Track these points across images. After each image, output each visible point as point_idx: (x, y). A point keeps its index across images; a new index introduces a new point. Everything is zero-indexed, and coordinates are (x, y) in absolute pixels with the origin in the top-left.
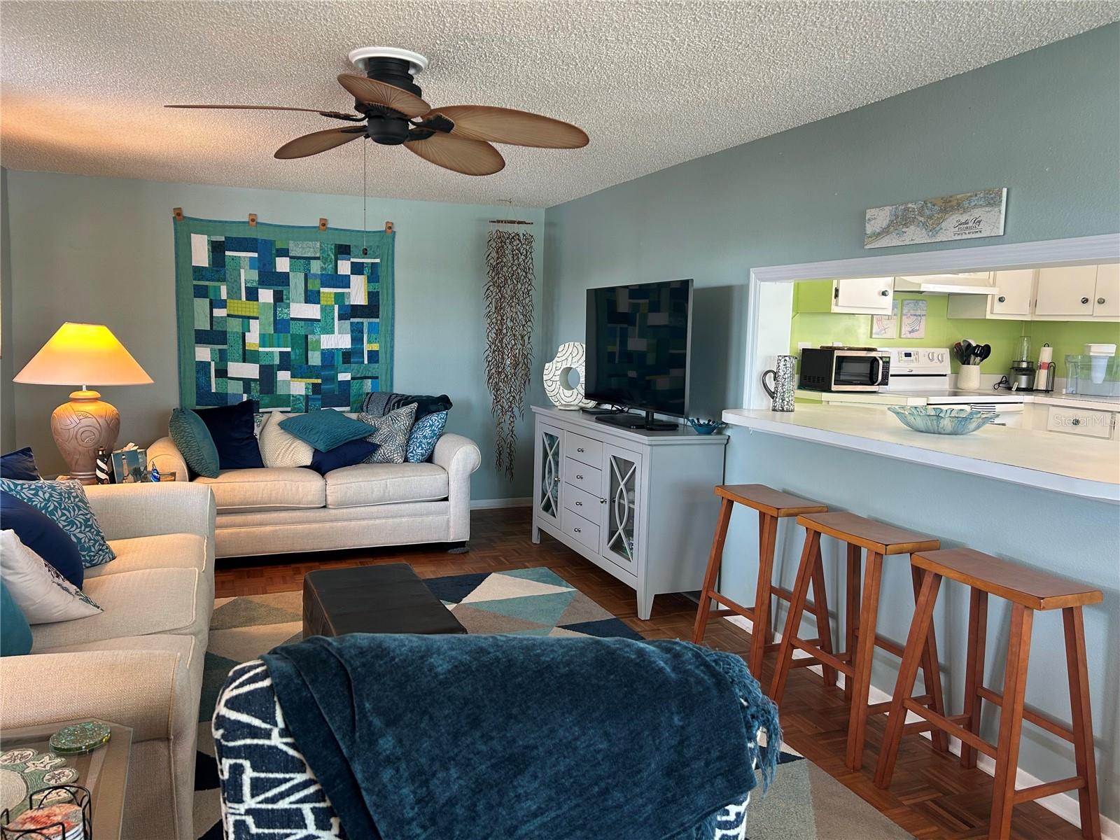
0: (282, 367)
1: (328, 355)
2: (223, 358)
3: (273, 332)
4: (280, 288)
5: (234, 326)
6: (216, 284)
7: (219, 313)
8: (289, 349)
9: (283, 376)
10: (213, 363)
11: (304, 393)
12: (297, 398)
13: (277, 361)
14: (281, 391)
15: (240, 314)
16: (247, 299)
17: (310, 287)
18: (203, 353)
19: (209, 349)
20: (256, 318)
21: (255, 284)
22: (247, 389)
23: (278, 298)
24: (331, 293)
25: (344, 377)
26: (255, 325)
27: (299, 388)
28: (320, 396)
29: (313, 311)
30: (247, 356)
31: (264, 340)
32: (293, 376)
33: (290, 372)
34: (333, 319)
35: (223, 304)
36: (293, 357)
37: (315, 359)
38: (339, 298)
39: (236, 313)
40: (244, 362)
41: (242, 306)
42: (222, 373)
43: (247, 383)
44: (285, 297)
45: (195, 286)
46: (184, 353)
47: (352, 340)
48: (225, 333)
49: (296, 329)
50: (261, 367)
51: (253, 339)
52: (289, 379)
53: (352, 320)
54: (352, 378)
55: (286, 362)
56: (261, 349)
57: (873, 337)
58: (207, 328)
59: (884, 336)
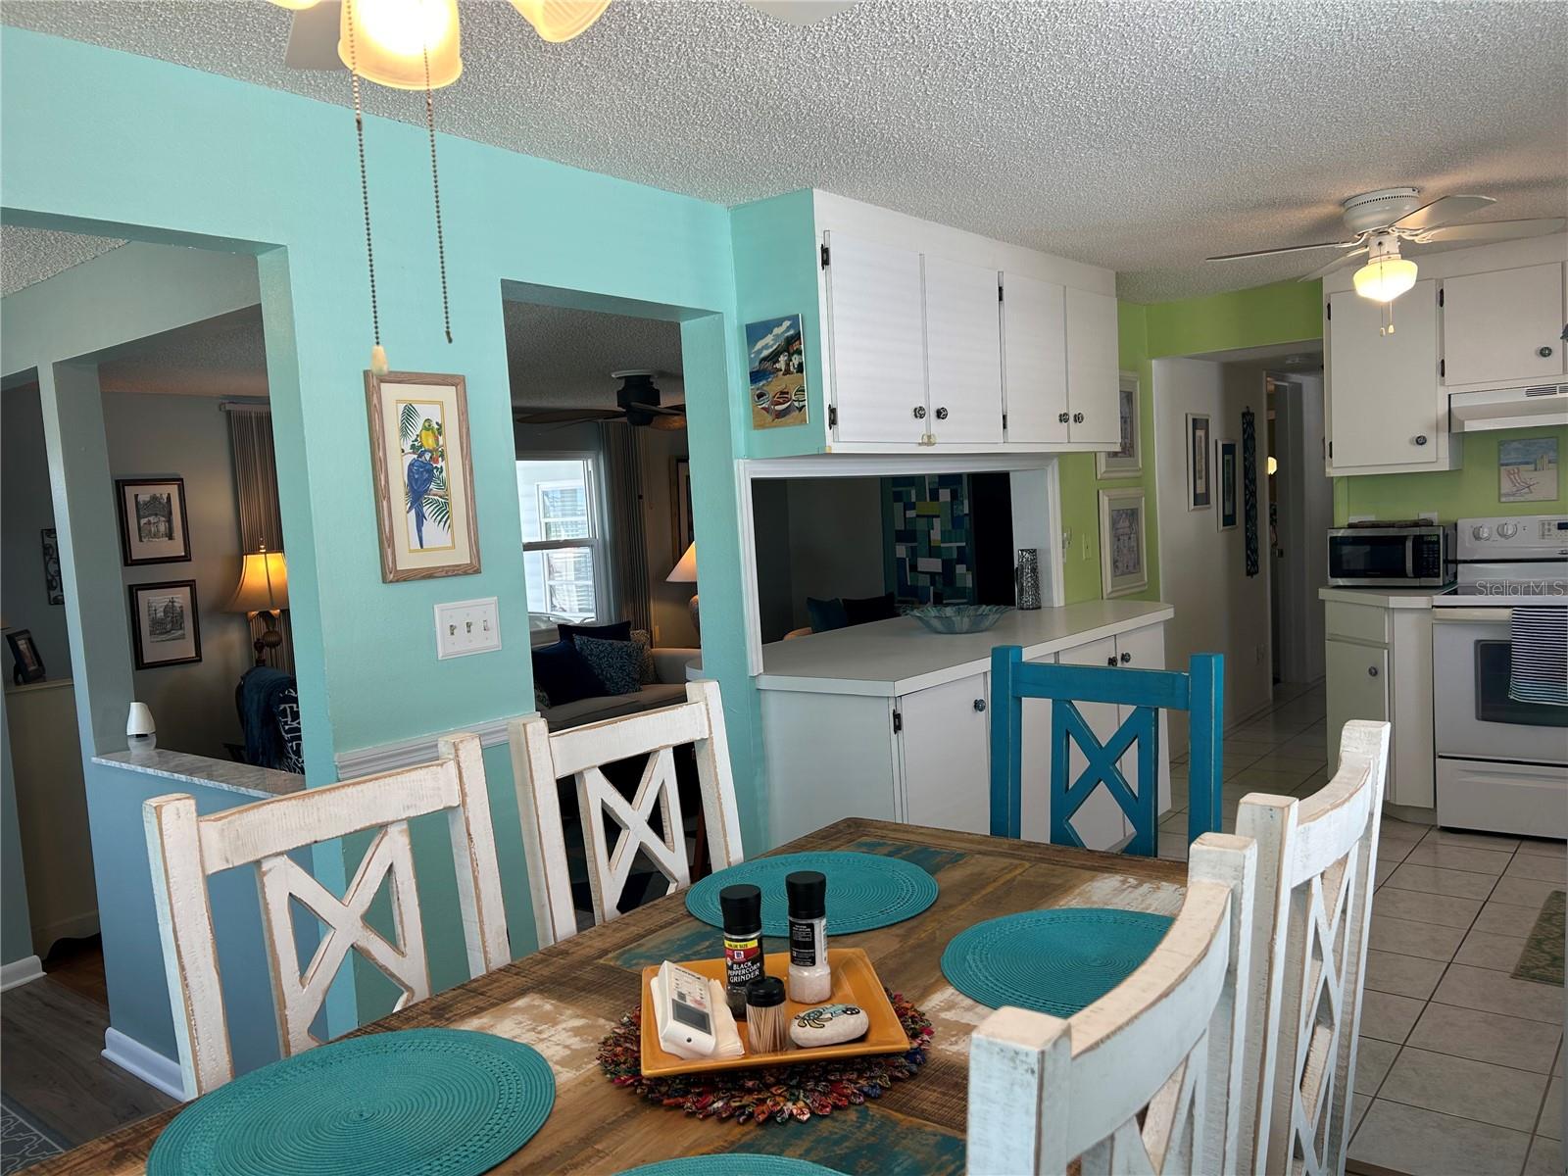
0: (960, 561)
2: (914, 554)
3: (950, 528)
4: (953, 489)
5: (921, 524)
6: (908, 488)
7: (911, 514)
8: (964, 544)
9: (960, 569)
10: (907, 559)
13: (955, 556)
14: (959, 584)
15: (926, 514)
16: (931, 500)
19: (904, 547)
20: (938, 516)
21: (936, 486)
22: (933, 583)
23: (954, 496)
26: (937, 522)
30: (933, 552)
31: (946, 536)
33: (965, 566)
35: (912, 506)
36: (967, 550)
39: (923, 514)
40: (930, 557)
41: (927, 507)
42: (914, 567)
43: (933, 575)
45: (894, 492)
46: (888, 551)
48: (915, 531)
50: (943, 562)
51: (936, 535)
55: (962, 556)
56: (942, 545)
57: (1503, 499)
58: (903, 528)
59: (1529, 497)
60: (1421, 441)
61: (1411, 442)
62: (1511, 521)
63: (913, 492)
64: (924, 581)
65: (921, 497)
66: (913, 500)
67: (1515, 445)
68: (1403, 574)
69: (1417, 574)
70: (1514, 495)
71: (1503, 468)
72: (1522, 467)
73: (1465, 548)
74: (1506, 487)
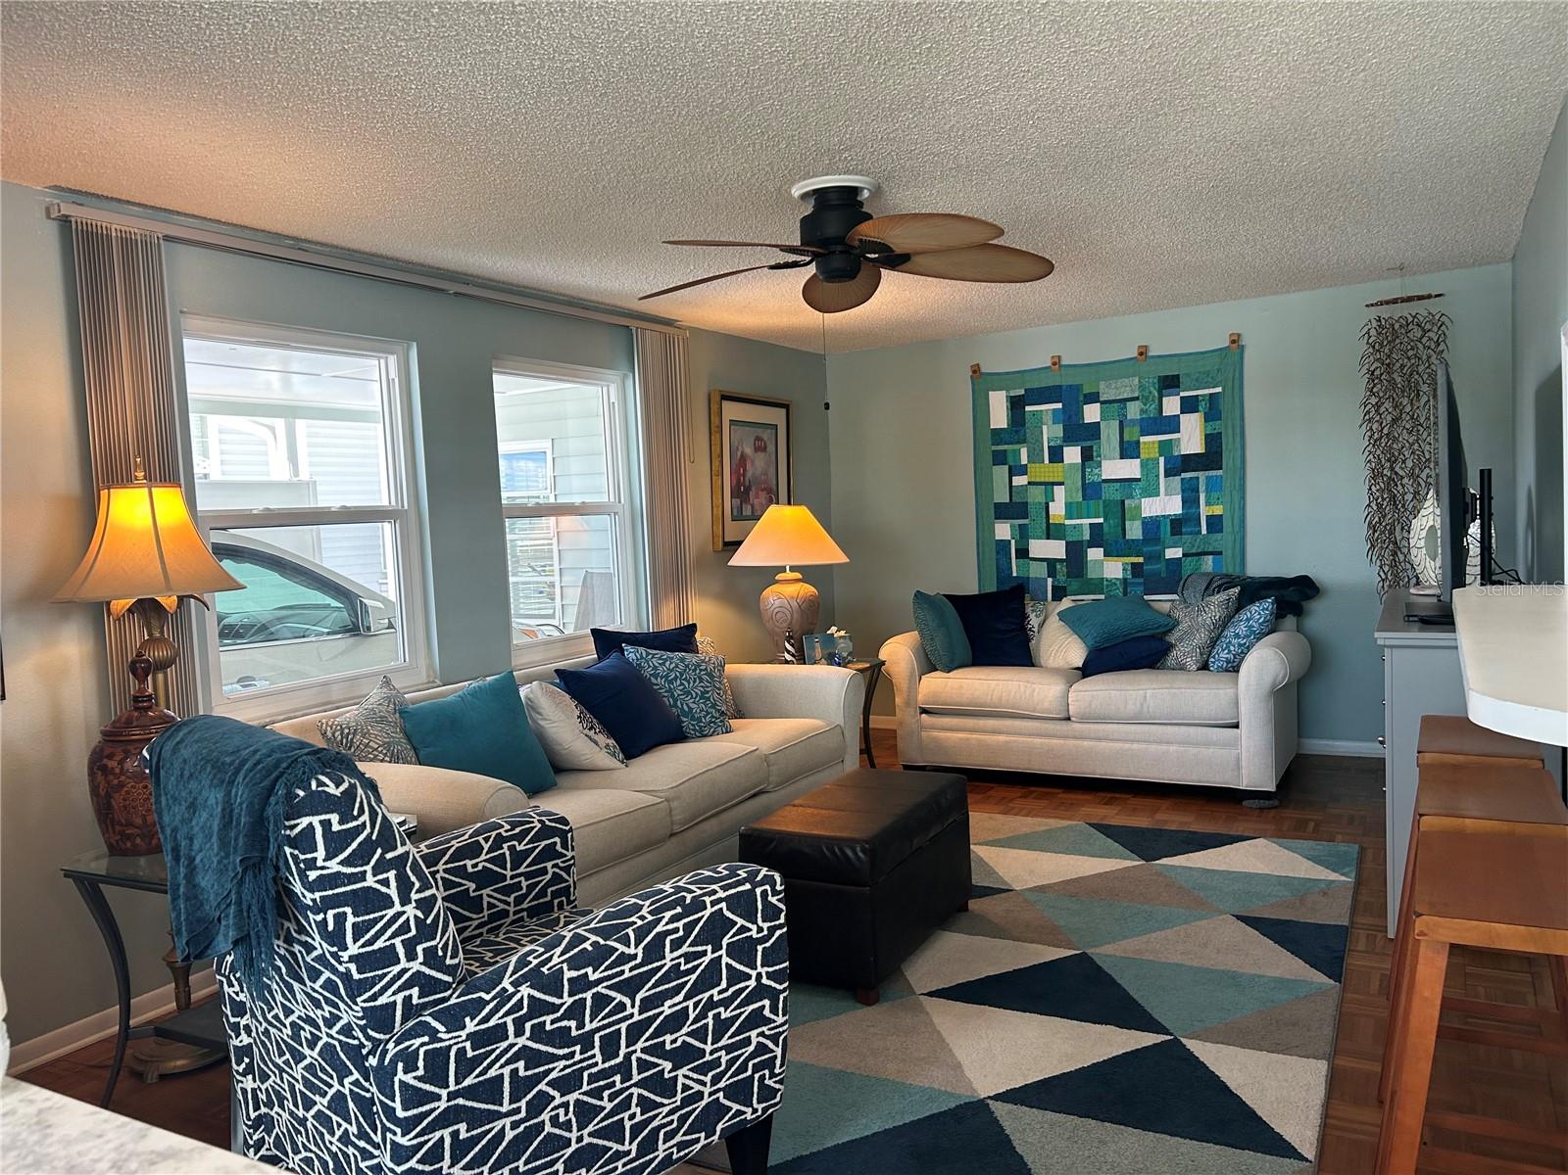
0: (1094, 543)
1: (1152, 525)
2: (1023, 534)
3: (1081, 499)
4: (1088, 443)
6: (1016, 447)
8: (1101, 520)
9: (1095, 554)
10: (1013, 542)
11: (1121, 577)
12: (1112, 582)
14: (1092, 574)
15: (1043, 480)
16: (1051, 461)
17: (1126, 438)
18: (1003, 531)
19: (1008, 526)
20: (1061, 484)
21: (1059, 442)
22: (1052, 573)
23: (1087, 456)
24: (1153, 442)
25: (1173, 553)
26: (1059, 492)
27: (1114, 569)
28: (1142, 580)
29: (1130, 469)
30: (1051, 532)
32: (1106, 555)
33: (1102, 550)
34: (1158, 476)
35: (1023, 470)
36: (1106, 529)
37: (1134, 531)
38: (1165, 448)
39: (1038, 480)
41: (1045, 470)
42: (1023, 553)
43: (1051, 563)
44: (1095, 454)
45: (993, 451)
46: (983, 531)
47: (1184, 502)
48: (1026, 504)
49: (1110, 493)
50: (1068, 544)
52: (1102, 557)
53: (1183, 475)
54: (1184, 555)
55: (1097, 537)
56: (1067, 522)
58: (1007, 500)
63: (1024, 452)
64: (1038, 571)
65: (1035, 456)
66: (1024, 461)
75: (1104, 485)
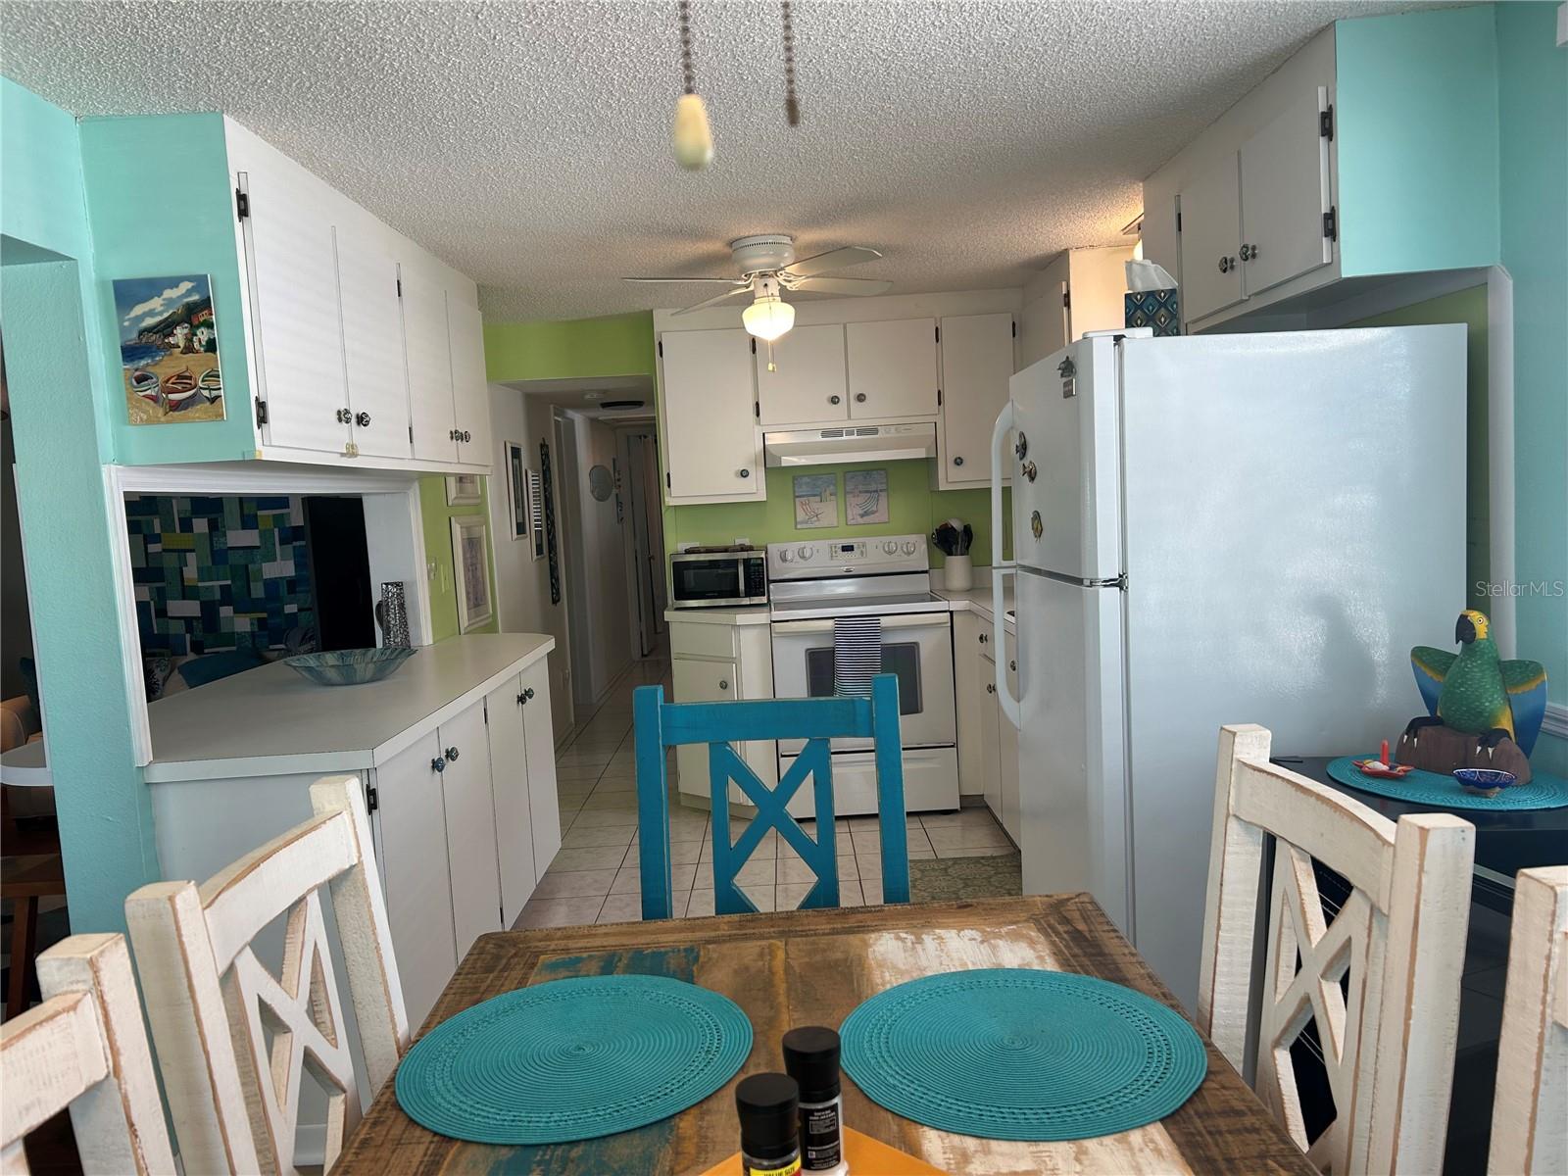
0: (224, 602)
1: (272, 585)
2: (161, 596)
3: (210, 564)
4: (213, 516)
5: (170, 562)
6: (149, 518)
7: (154, 548)
8: (229, 582)
9: (226, 611)
10: (152, 603)
11: (249, 630)
12: (241, 635)
13: (218, 596)
14: (224, 629)
15: (175, 547)
16: (182, 531)
17: (246, 511)
18: (142, 593)
19: (147, 588)
20: (192, 551)
21: (188, 514)
22: (189, 629)
23: (213, 526)
24: (269, 516)
25: (291, 609)
26: (191, 558)
27: (243, 624)
28: (266, 633)
29: (250, 538)
30: (187, 593)
31: (203, 574)
32: (235, 612)
33: (232, 608)
34: (274, 544)
35: (157, 539)
36: (233, 589)
37: (258, 591)
38: (278, 520)
39: (171, 547)
40: (184, 599)
41: (178, 539)
42: (161, 612)
43: (188, 620)
44: (220, 525)
47: (296, 565)
48: (161, 569)
49: (234, 559)
50: (202, 603)
51: (191, 573)
52: (232, 615)
53: (295, 544)
54: (299, 610)
55: (227, 597)
56: (200, 584)
57: (799, 527)
58: (144, 566)
59: (817, 524)
60: (744, 474)
61: (736, 473)
62: (808, 544)
63: (157, 523)
64: (177, 628)
65: (167, 527)
66: (157, 530)
67: (806, 480)
68: (735, 594)
69: (748, 594)
70: (807, 523)
71: (797, 499)
72: (811, 498)
73: (776, 569)
74: (801, 515)
75: (229, 552)
